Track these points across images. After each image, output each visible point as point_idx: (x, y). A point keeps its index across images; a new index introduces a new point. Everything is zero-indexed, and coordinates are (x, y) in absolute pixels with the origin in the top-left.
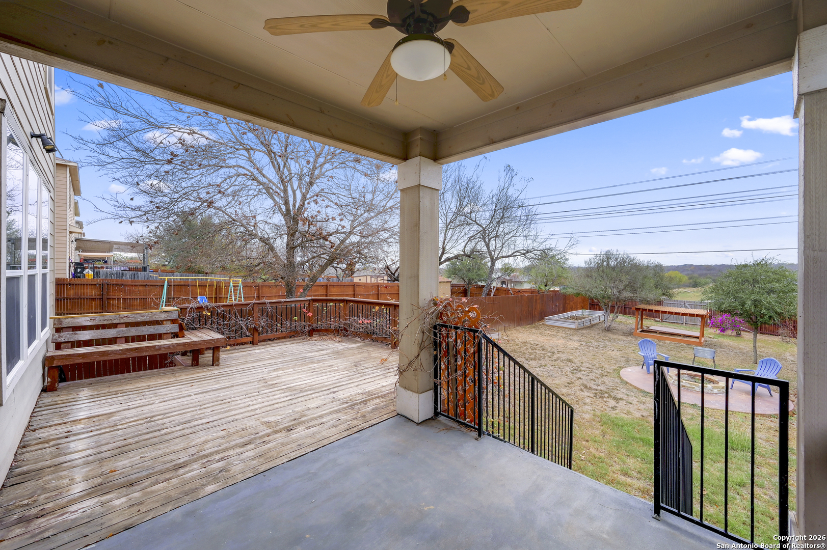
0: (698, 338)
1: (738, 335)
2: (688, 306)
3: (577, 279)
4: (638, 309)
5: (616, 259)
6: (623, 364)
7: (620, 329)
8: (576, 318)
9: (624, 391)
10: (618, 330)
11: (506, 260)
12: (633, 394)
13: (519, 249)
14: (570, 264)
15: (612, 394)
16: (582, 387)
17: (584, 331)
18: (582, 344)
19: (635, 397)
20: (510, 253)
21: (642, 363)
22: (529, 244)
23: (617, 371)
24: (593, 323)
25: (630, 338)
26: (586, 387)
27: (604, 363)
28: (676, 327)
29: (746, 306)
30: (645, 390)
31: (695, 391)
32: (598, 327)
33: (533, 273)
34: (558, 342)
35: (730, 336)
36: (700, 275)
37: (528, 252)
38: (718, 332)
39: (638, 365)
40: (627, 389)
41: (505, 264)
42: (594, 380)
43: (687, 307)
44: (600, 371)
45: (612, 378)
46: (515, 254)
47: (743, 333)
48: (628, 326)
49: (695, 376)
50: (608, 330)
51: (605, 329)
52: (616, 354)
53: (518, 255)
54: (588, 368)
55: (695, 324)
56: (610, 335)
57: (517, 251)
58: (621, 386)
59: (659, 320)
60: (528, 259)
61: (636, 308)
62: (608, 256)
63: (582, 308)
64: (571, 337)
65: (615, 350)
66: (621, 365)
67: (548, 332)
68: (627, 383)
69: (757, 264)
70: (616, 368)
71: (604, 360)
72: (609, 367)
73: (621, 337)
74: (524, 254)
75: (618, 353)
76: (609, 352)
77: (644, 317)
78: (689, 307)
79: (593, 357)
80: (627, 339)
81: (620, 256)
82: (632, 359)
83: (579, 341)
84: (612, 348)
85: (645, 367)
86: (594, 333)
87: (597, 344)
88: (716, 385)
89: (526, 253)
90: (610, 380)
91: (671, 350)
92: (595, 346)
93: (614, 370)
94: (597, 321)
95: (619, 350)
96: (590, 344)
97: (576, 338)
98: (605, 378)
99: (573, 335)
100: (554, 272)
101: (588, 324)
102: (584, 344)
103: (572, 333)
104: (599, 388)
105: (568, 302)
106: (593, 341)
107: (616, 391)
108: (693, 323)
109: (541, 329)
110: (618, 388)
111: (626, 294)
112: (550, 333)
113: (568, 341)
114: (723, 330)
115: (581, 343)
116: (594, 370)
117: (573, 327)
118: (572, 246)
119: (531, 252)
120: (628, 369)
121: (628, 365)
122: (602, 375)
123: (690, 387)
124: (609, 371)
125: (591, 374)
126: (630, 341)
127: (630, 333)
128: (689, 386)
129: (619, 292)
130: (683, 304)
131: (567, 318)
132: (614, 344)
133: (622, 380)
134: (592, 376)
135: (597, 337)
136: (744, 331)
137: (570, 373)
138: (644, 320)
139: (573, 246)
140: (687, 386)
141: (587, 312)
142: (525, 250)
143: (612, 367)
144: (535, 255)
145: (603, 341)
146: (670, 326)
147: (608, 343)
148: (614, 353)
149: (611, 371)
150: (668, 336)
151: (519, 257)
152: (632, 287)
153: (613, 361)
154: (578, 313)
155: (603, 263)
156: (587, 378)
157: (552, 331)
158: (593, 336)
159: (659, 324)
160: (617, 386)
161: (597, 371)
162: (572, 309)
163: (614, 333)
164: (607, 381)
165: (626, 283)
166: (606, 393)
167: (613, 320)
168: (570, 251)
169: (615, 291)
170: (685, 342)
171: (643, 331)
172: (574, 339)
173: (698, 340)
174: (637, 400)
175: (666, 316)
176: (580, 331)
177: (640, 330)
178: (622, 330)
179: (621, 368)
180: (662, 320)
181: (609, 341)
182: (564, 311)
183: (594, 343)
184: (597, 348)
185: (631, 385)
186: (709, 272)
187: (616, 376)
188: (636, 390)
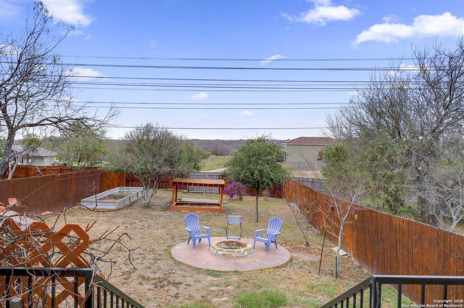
0: (218, 205)
1: (241, 199)
2: (207, 176)
3: (118, 154)
4: (174, 183)
5: (155, 132)
6: (170, 242)
7: (157, 204)
8: (115, 197)
9: (180, 272)
10: (156, 205)
11: (31, 130)
12: (187, 274)
13: (48, 117)
14: (108, 136)
15: (170, 279)
16: (141, 280)
17: (125, 211)
18: (127, 227)
19: (191, 276)
20: (35, 122)
21: (188, 238)
22: (61, 112)
23: (168, 251)
24: (132, 200)
25: (168, 213)
26: (143, 278)
27: (153, 245)
28: (199, 197)
29: (255, 175)
30: (197, 267)
31: (233, 257)
32: (137, 204)
33: (64, 147)
34: (100, 228)
35: (236, 200)
36: (204, 148)
37: (61, 121)
38: (229, 197)
39: (183, 240)
40: (182, 270)
41: (28, 135)
42: (150, 268)
43: (206, 178)
44: (153, 255)
45: (165, 261)
46: (42, 123)
47: (243, 196)
48: (164, 200)
49: (229, 243)
50: (148, 206)
51: (145, 206)
52: (160, 232)
53: (48, 124)
54: (140, 254)
55: (212, 192)
56: (150, 212)
57: (47, 119)
58: (176, 268)
59: (186, 191)
60: (60, 129)
61: (173, 182)
62: (148, 129)
63: (119, 185)
64: (114, 220)
65: (160, 228)
66: (169, 244)
67: (87, 217)
68: (180, 263)
69: (259, 140)
70: (165, 248)
71: (153, 241)
72: (160, 249)
73: (161, 213)
74: (56, 123)
75: (163, 231)
76: (155, 231)
77: (178, 190)
78: (208, 178)
79: (141, 240)
80: (166, 215)
81: (159, 129)
82: (176, 235)
83: (123, 224)
84: (156, 226)
85: (191, 242)
86: (135, 211)
87: (141, 224)
88: (246, 248)
89: (57, 122)
90: (164, 264)
91: (203, 220)
92: (140, 227)
93: (165, 251)
94: (135, 198)
95: (163, 228)
96: (135, 225)
97: (119, 220)
98: (159, 262)
99: (114, 217)
100: (90, 146)
101: (128, 203)
102: (129, 226)
103: (113, 215)
104: (157, 276)
105: (105, 179)
106: (136, 221)
107: (172, 275)
108: (211, 192)
109: (78, 214)
110: (174, 271)
111: (166, 169)
112: (89, 218)
113: (111, 225)
114: (232, 196)
115: (125, 225)
116: (147, 256)
117: (113, 207)
118: (112, 116)
119: (64, 121)
120: (177, 247)
121: (174, 243)
122: (156, 260)
123: (229, 255)
124: (160, 253)
125: (144, 261)
126: (169, 215)
127: (167, 208)
128: (228, 253)
129: (160, 167)
130: (204, 176)
131: (105, 198)
132: (157, 221)
133: (175, 261)
134: (146, 262)
135: (139, 216)
136: (244, 195)
137: (124, 265)
138: (178, 192)
139: (114, 117)
140: (226, 254)
141: (125, 190)
142: (56, 118)
143: (162, 248)
144: (70, 125)
145: (145, 219)
146: (195, 197)
147: (150, 221)
148: (159, 231)
149: (162, 253)
150: (197, 207)
151: (49, 126)
152: (170, 162)
153: (161, 241)
154: (116, 191)
155: (143, 137)
156: (142, 266)
157: (92, 215)
158: (135, 215)
159: (187, 195)
160: (172, 269)
161: (149, 256)
162: (109, 188)
163: (153, 210)
164: (161, 266)
165: (165, 157)
166: (165, 280)
167: (152, 196)
168: (111, 122)
169: (155, 166)
170: (211, 210)
171: (177, 204)
172: (117, 222)
173: (218, 207)
174: (193, 280)
175: (191, 187)
176: (121, 212)
177: (175, 203)
178: (159, 205)
179: (170, 247)
180: (188, 191)
181: (151, 218)
182: (101, 191)
183: (138, 224)
184: (142, 229)
185: (184, 264)
186: (210, 146)
187: (168, 257)
188: (189, 269)
